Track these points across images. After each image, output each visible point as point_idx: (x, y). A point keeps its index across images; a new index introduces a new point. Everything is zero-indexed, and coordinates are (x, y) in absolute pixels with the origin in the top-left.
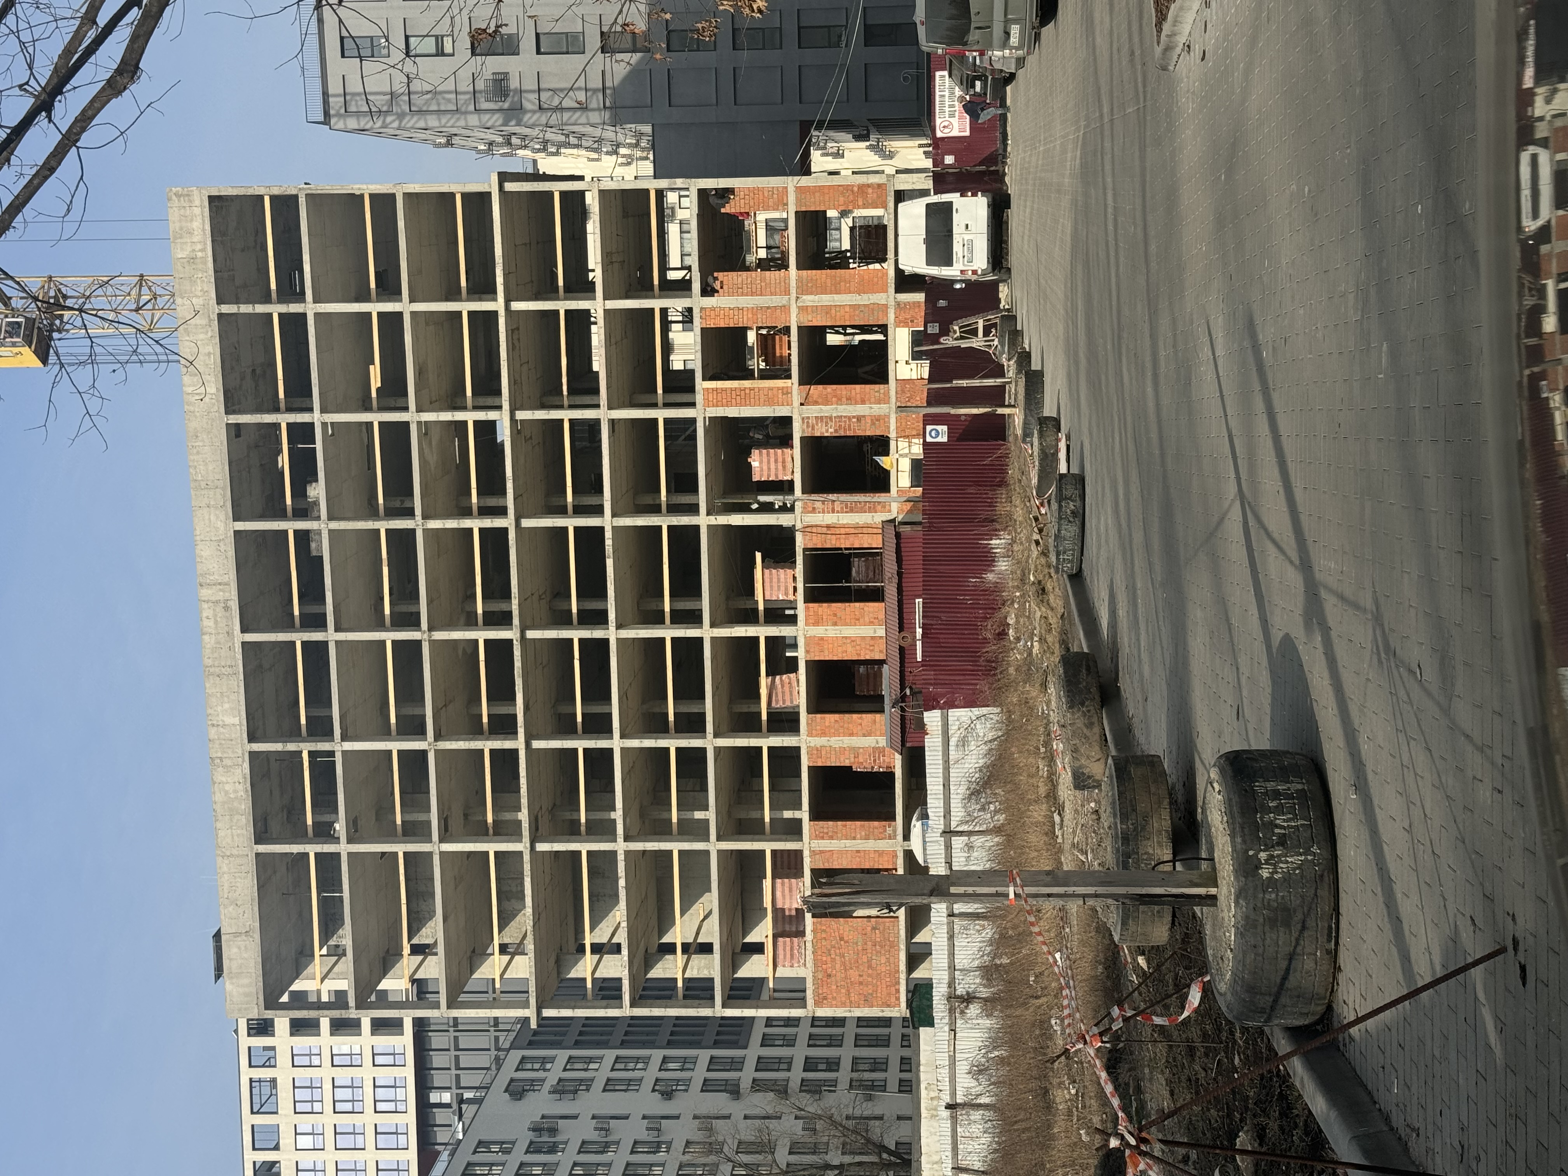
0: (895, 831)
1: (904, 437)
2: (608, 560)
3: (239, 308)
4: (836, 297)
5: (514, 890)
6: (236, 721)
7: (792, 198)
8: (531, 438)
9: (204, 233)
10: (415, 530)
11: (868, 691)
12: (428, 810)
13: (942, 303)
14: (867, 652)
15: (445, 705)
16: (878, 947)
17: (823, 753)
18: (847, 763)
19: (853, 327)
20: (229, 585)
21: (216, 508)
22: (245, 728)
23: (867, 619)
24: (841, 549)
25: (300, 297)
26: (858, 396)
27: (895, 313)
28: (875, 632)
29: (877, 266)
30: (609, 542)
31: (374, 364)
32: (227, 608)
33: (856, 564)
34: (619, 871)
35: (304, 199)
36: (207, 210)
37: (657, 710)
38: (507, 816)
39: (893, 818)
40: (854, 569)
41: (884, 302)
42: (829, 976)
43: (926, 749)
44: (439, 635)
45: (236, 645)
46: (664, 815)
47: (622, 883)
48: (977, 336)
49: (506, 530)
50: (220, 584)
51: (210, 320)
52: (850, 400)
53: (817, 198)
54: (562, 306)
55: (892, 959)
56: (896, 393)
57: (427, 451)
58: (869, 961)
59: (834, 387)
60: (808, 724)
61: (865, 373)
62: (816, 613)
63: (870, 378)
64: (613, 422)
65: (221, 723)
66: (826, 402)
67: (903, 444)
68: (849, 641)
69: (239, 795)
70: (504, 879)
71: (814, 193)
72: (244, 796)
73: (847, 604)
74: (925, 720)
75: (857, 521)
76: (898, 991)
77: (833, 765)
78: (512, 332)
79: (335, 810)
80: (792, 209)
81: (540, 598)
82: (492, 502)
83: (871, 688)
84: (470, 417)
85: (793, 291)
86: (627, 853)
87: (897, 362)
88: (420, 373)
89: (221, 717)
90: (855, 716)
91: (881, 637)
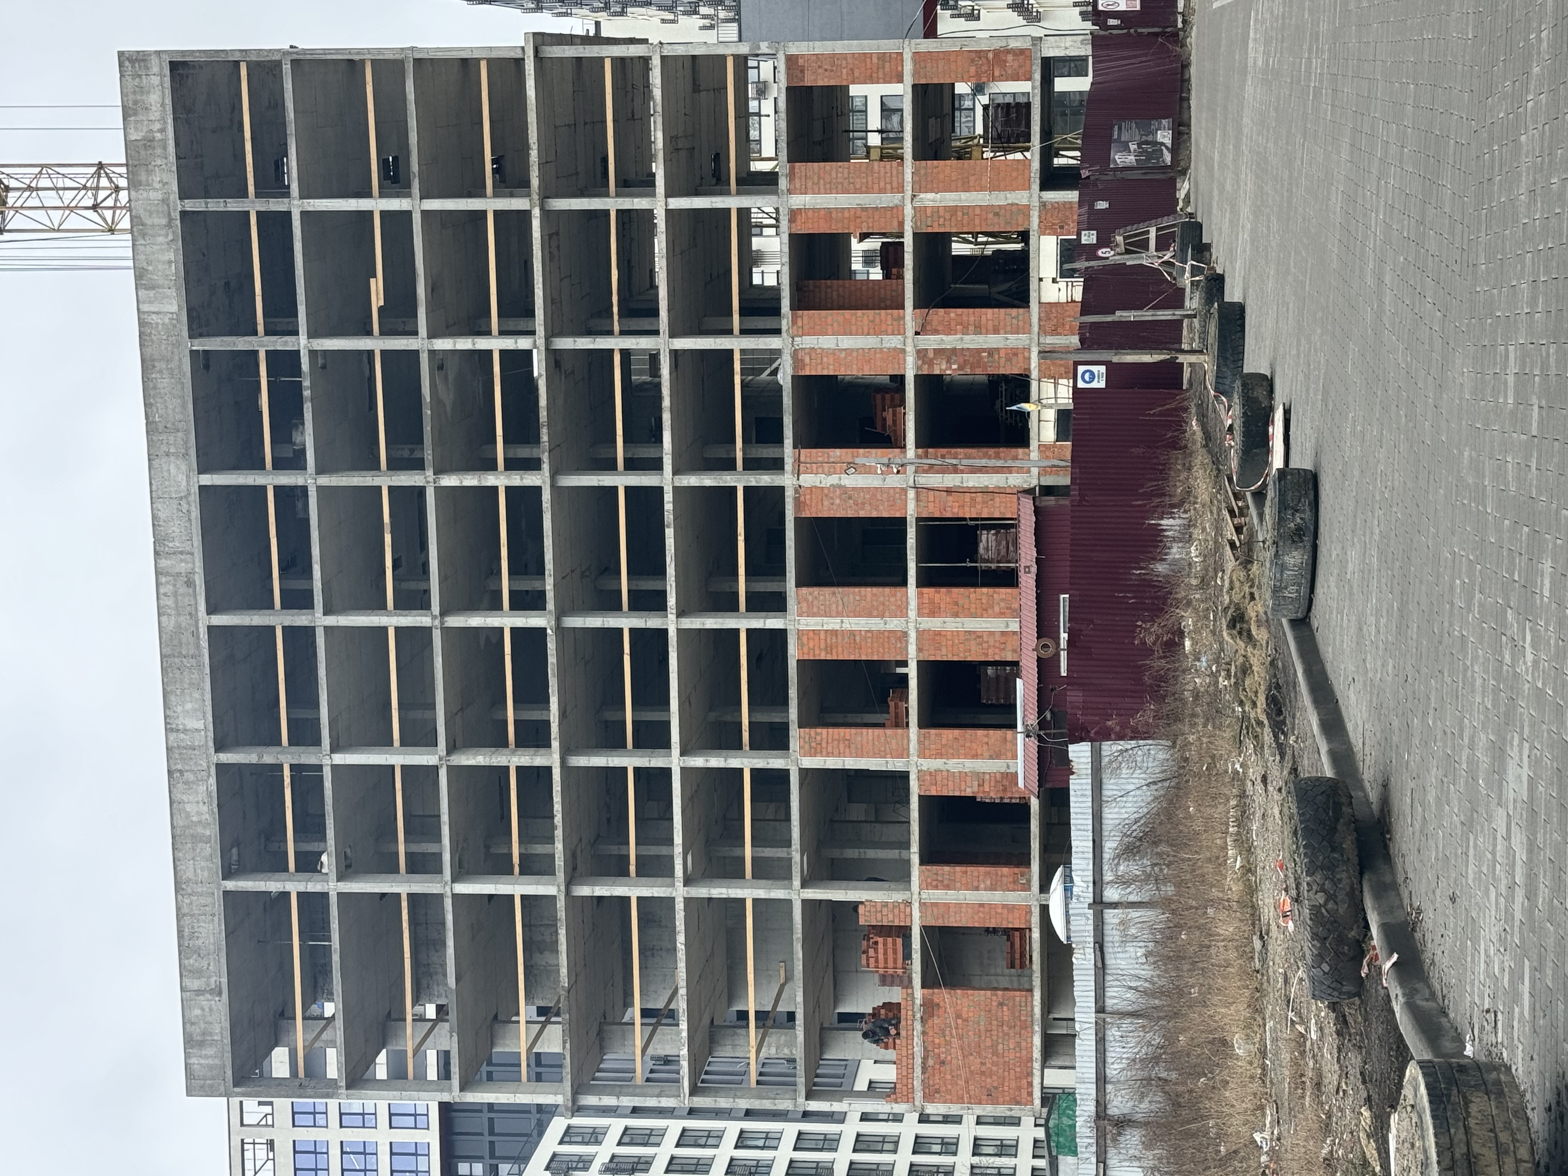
0: (1029, 881)
1: (1050, 377)
2: (667, 530)
3: (207, 203)
4: (964, 195)
5: (548, 939)
6: (200, 725)
7: (908, 67)
8: (573, 372)
9: (164, 110)
10: (424, 487)
11: (998, 699)
12: (438, 839)
13: (1102, 205)
14: (997, 650)
15: (462, 709)
16: (1005, 1028)
17: (939, 778)
18: (969, 792)
19: (986, 234)
20: (192, 554)
21: (177, 457)
22: (211, 734)
23: (997, 609)
24: (965, 519)
25: (284, 192)
26: (990, 322)
27: (1040, 217)
28: (1007, 626)
29: (1018, 156)
30: (668, 506)
31: (375, 276)
32: (190, 583)
33: (984, 538)
34: (677, 923)
35: (289, 66)
36: (167, 79)
37: (728, 718)
38: (540, 849)
39: (1028, 864)
40: (981, 545)
41: (1025, 202)
42: (943, 1063)
43: (1072, 793)
44: (455, 621)
45: (201, 630)
46: (736, 852)
47: (681, 938)
48: (1147, 249)
49: (538, 490)
50: (181, 553)
51: (171, 220)
52: (979, 329)
53: (940, 66)
54: (612, 204)
55: (1023, 1044)
56: (1040, 319)
57: (440, 387)
58: (994, 1046)
59: (959, 311)
60: (919, 742)
61: (1000, 293)
62: (932, 601)
63: (1006, 299)
64: (675, 355)
65: (181, 727)
66: (949, 331)
67: (1048, 388)
68: (973, 637)
69: (204, 817)
70: (535, 926)
71: (937, 61)
72: (210, 819)
73: (972, 590)
74: (1070, 755)
75: (986, 483)
76: (1030, 1084)
77: (951, 794)
78: (549, 238)
79: (323, 838)
80: (908, 80)
81: (583, 576)
82: (524, 452)
83: (1002, 695)
84: (495, 344)
85: (908, 188)
86: (688, 901)
87: (1041, 280)
88: (433, 289)
89: (181, 720)
90: (980, 732)
91: (1014, 633)
